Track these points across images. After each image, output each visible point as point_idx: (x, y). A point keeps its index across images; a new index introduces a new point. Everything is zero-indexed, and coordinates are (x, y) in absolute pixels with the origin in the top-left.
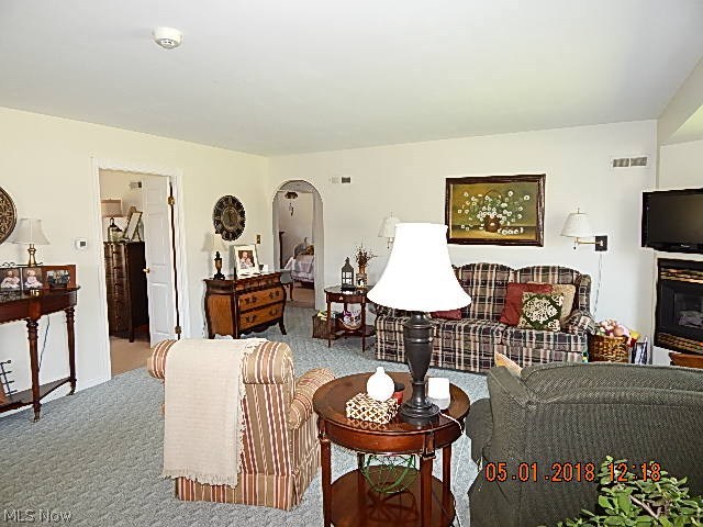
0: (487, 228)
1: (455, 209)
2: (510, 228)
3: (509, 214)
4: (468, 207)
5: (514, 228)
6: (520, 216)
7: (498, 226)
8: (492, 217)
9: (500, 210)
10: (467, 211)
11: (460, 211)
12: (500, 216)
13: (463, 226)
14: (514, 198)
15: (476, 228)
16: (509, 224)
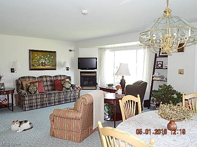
0: (42, 65)
1: (32, 59)
2: (48, 65)
3: (48, 61)
4: (36, 59)
5: (49, 65)
6: (51, 62)
7: (45, 65)
8: (44, 62)
9: (45, 60)
10: (36, 60)
11: (34, 60)
12: (46, 62)
13: (35, 65)
14: (49, 57)
15: (39, 65)
16: (48, 64)
